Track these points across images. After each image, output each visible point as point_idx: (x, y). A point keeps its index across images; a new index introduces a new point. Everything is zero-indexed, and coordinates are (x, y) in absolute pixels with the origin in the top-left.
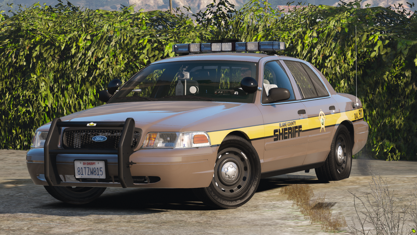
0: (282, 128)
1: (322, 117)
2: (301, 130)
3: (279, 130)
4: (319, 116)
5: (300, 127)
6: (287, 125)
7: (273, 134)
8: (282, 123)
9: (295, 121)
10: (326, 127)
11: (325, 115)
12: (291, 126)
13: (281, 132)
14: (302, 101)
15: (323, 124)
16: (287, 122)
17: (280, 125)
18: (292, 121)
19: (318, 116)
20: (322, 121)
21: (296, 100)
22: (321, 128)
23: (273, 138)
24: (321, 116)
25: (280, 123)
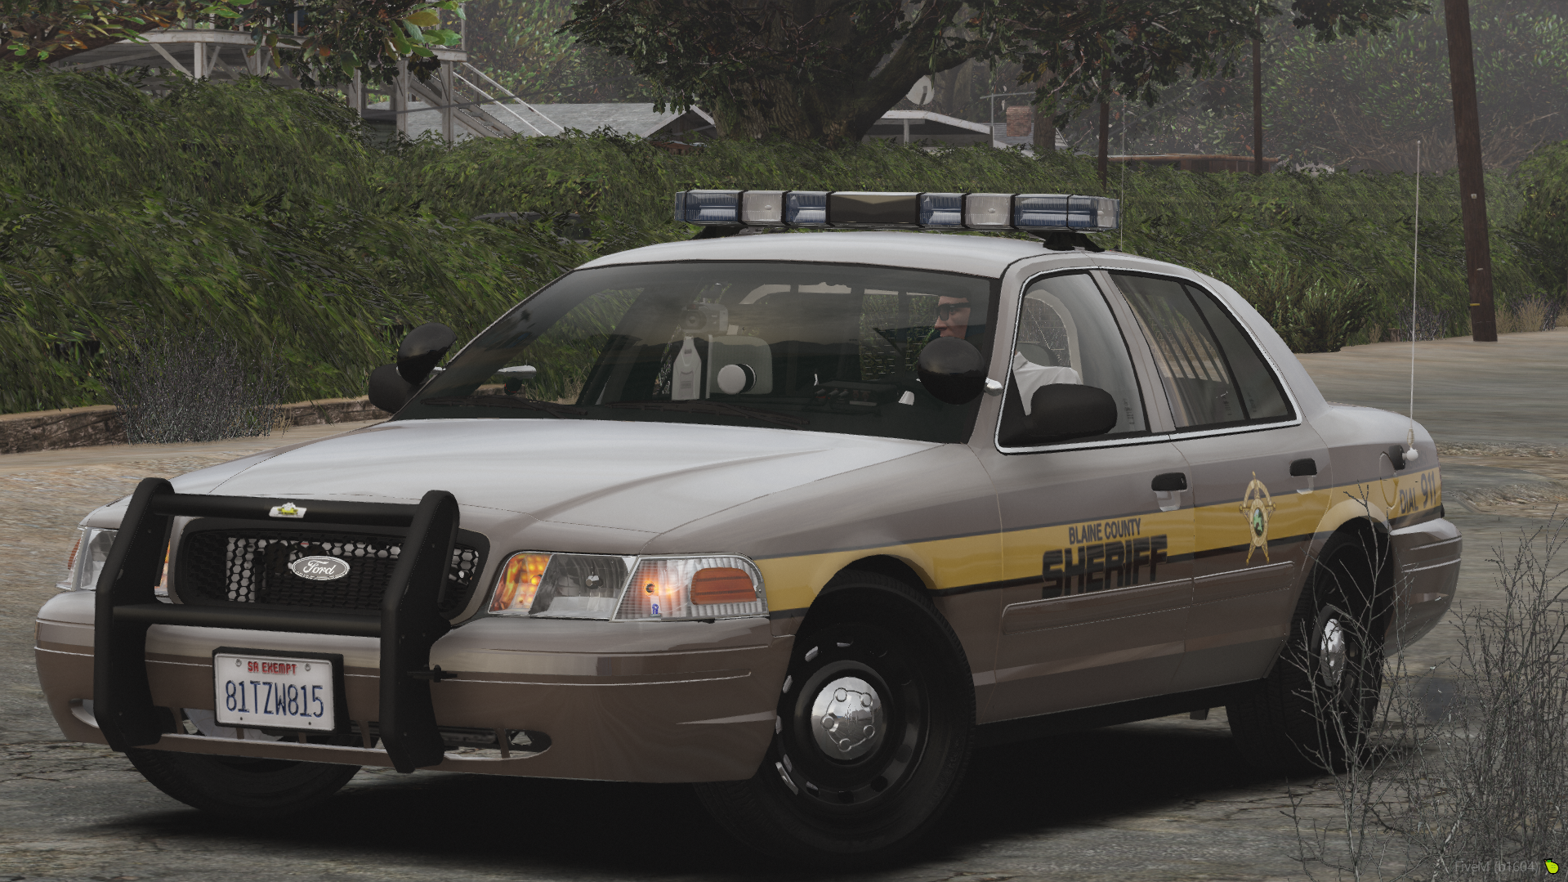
0: (1081, 545)
1: (1258, 502)
2: (1165, 554)
3: (1069, 552)
4: (1246, 499)
5: (1161, 541)
6: (1102, 534)
7: (1038, 571)
8: (1080, 526)
9: (1137, 517)
10: (1271, 543)
11: (1271, 495)
12: (1118, 539)
13: (1075, 560)
14: (1173, 437)
15: (1259, 533)
16: (1103, 522)
17: (1073, 534)
18: (1126, 519)
19: (1242, 499)
20: (1258, 520)
21: (1148, 432)
22: (1251, 550)
23: (1039, 587)
24: (1252, 497)
25: (1074, 525)
